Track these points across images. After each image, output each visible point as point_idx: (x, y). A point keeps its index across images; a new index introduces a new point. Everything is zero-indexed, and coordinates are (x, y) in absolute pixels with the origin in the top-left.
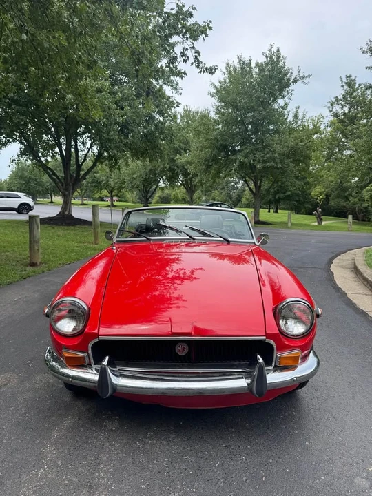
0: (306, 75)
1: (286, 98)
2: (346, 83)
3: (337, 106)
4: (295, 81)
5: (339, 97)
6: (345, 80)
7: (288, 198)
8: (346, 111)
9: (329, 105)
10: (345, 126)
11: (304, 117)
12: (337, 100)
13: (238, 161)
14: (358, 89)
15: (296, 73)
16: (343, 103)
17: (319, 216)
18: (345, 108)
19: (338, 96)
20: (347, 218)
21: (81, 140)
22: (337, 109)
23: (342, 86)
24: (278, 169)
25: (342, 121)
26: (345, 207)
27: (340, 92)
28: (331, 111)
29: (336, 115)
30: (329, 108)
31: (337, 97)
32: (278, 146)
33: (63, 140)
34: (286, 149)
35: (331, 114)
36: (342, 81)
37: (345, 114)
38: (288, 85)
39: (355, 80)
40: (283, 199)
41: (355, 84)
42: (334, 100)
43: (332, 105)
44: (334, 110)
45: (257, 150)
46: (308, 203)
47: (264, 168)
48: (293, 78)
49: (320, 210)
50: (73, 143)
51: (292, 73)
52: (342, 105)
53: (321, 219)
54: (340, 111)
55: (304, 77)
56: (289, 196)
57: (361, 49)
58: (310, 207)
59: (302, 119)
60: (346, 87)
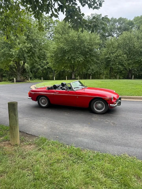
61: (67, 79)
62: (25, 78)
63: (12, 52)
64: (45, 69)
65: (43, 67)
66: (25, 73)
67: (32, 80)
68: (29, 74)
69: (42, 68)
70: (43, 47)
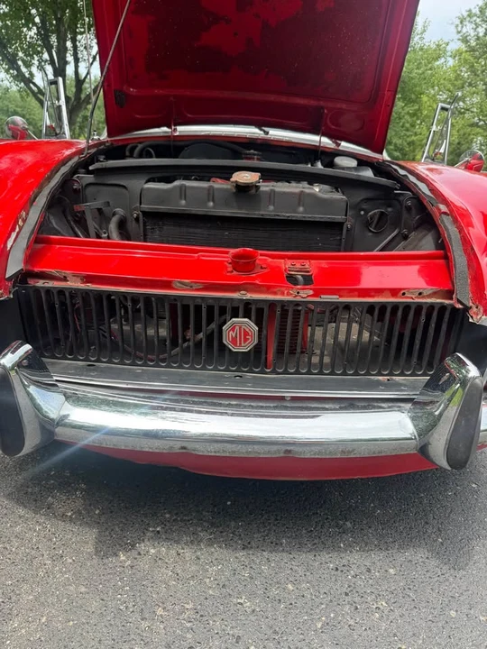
3: (468, 24)
5: (474, 11)
8: (481, 35)
9: (458, 22)
10: (475, 58)
11: (425, 31)
12: (470, 15)
16: (478, 20)
18: (480, 29)
19: (472, 8)
21: (83, 42)
22: (468, 29)
25: (472, 50)
28: (459, 32)
29: (465, 40)
30: (457, 26)
31: (470, 11)
33: (54, 39)
35: (459, 36)
37: (478, 38)
42: (465, 14)
43: (461, 22)
44: (464, 30)
50: (69, 44)
52: (476, 24)
54: (472, 33)
59: (422, 33)
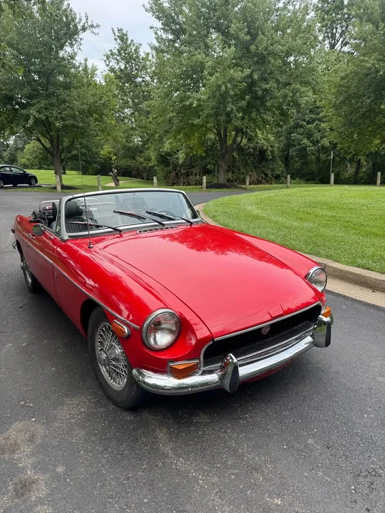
0: (95, 25)
1: (75, 47)
2: (118, 37)
3: (112, 60)
4: (84, 29)
5: (114, 51)
6: (117, 33)
7: (75, 158)
8: (123, 67)
9: (105, 58)
10: (123, 83)
12: (112, 54)
13: (31, 117)
14: (130, 45)
15: (84, 20)
16: (118, 58)
17: (116, 177)
18: (120, 64)
19: (112, 49)
20: (153, 179)
22: (113, 63)
23: (116, 39)
24: (78, 127)
25: (119, 77)
26: (130, 166)
27: (115, 46)
28: (108, 65)
29: (112, 70)
30: (105, 61)
31: (111, 51)
32: (77, 103)
34: (85, 106)
35: (108, 68)
36: (114, 33)
37: (121, 70)
38: (76, 32)
39: (126, 35)
40: (69, 159)
41: (127, 39)
42: (109, 53)
43: (108, 59)
44: (111, 64)
45: (52, 105)
46: (94, 162)
47: (64, 126)
48: (81, 24)
49: (116, 171)
51: (80, 19)
52: (117, 60)
53: (118, 181)
54: (116, 67)
55: (92, 26)
56: (75, 155)
57: (143, 6)
58: (99, 167)
60: (119, 41)
61: (379, 182)
62: (262, 178)
63: (190, 100)
64: (323, 147)
65: (318, 142)
66: (264, 164)
67: (280, 183)
68: (275, 165)
69: (314, 145)
70: (297, 76)
